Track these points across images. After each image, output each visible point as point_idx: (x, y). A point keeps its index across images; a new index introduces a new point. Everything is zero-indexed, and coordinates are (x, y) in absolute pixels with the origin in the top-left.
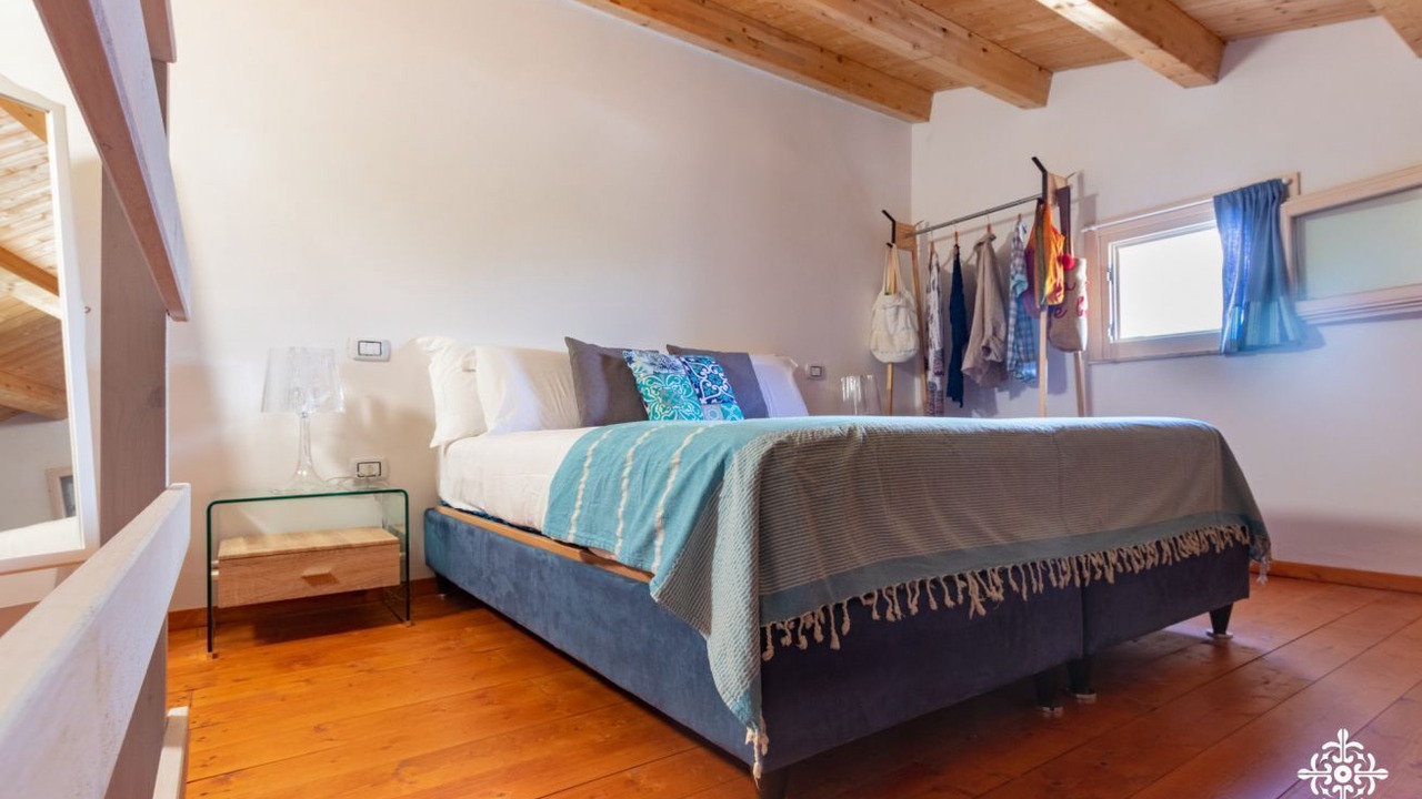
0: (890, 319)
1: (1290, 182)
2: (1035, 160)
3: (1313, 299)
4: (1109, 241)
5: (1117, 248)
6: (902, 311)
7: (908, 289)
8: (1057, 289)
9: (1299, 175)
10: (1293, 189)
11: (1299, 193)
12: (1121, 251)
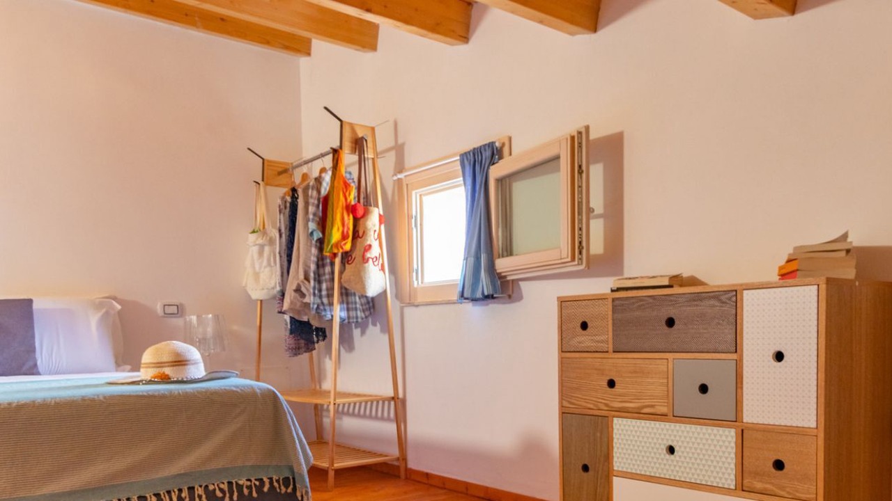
0: (256, 256)
1: (503, 145)
2: (326, 108)
3: (516, 255)
4: (413, 189)
5: (421, 195)
6: (267, 249)
7: (274, 227)
8: (344, 237)
9: (510, 139)
10: (506, 150)
11: (510, 154)
12: (424, 198)
